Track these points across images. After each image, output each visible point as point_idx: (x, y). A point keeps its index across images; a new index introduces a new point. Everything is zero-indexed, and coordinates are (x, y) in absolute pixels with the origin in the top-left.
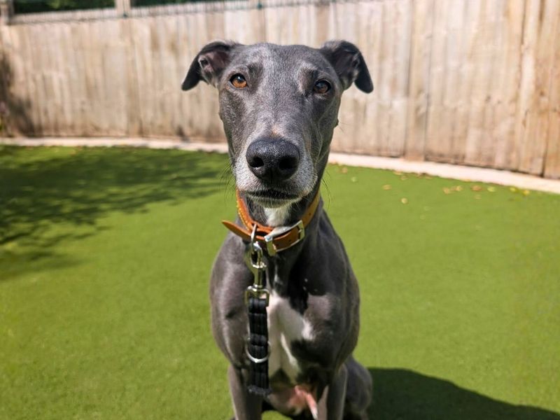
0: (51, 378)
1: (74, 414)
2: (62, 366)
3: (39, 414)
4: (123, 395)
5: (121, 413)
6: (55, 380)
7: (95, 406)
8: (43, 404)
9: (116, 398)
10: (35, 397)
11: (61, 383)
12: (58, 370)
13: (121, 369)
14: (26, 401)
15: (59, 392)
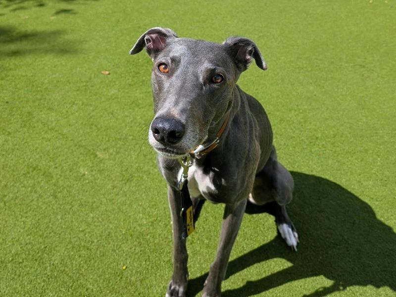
0: (37, 87)
1: (41, 111)
2: (46, 81)
3: (23, 107)
4: (72, 106)
5: (65, 116)
6: (39, 89)
7: (53, 110)
8: (27, 101)
9: (67, 107)
10: (25, 97)
11: (41, 91)
12: (43, 83)
13: (78, 90)
14: (20, 98)
15: (38, 96)
